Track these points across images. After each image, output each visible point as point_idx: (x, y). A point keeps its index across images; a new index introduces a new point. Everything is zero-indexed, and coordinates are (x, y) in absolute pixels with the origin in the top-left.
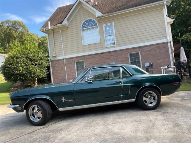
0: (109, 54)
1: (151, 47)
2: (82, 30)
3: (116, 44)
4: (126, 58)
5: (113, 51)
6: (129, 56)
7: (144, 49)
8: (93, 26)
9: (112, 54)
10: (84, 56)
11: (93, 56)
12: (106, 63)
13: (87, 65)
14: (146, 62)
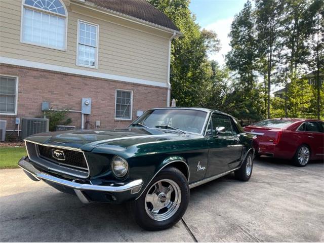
0: (81, 79)
1: (148, 88)
2: (24, 7)
3: (96, 66)
4: (111, 95)
5: (90, 78)
6: (116, 94)
7: (140, 88)
8: (55, 11)
9: (88, 82)
10: (21, 67)
11: (45, 73)
12: (72, 96)
13: (24, 90)
14: (139, 109)
